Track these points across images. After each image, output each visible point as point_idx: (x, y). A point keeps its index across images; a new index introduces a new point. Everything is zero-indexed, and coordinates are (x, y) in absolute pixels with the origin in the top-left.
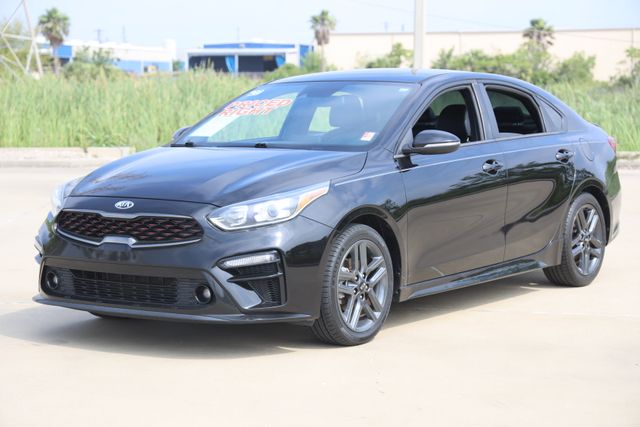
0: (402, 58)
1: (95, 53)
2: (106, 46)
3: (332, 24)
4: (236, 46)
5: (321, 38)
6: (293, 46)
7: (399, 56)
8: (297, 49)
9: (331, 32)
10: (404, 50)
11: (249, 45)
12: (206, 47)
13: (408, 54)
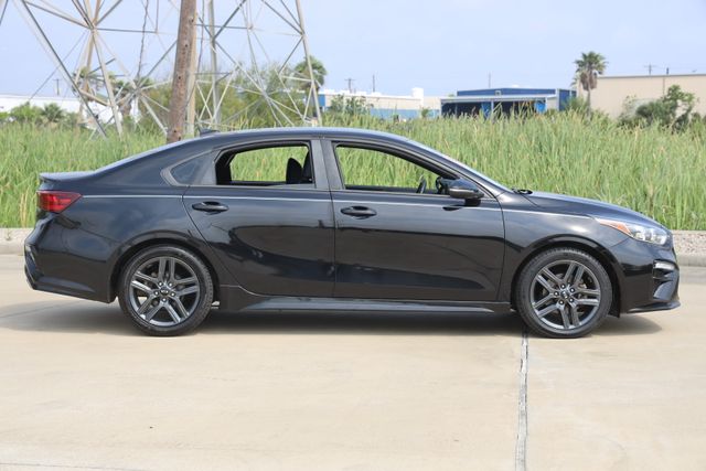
0: (679, 102)
1: (348, 101)
2: (359, 94)
3: (600, 68)
4: (492, 92)
5: (588, 82)
6: (552, 92)
7: (675, 100)
8: (557, 95)
9: (599, 75)
10: (682, 94)
11: (505, 91)
12: (460, 93)
13: (686, 98)
